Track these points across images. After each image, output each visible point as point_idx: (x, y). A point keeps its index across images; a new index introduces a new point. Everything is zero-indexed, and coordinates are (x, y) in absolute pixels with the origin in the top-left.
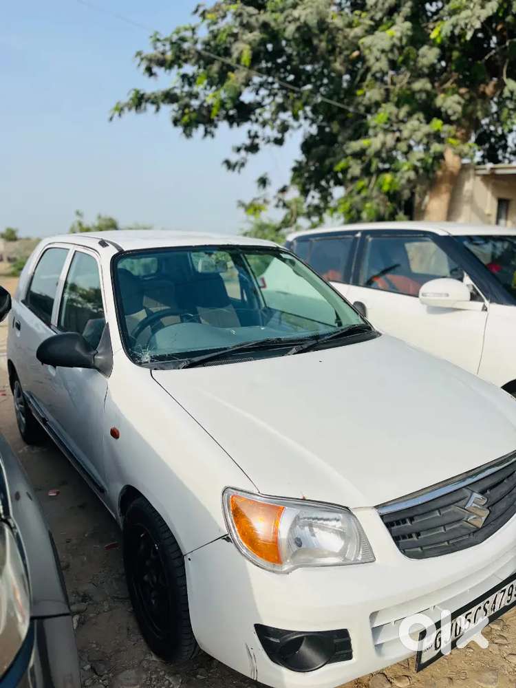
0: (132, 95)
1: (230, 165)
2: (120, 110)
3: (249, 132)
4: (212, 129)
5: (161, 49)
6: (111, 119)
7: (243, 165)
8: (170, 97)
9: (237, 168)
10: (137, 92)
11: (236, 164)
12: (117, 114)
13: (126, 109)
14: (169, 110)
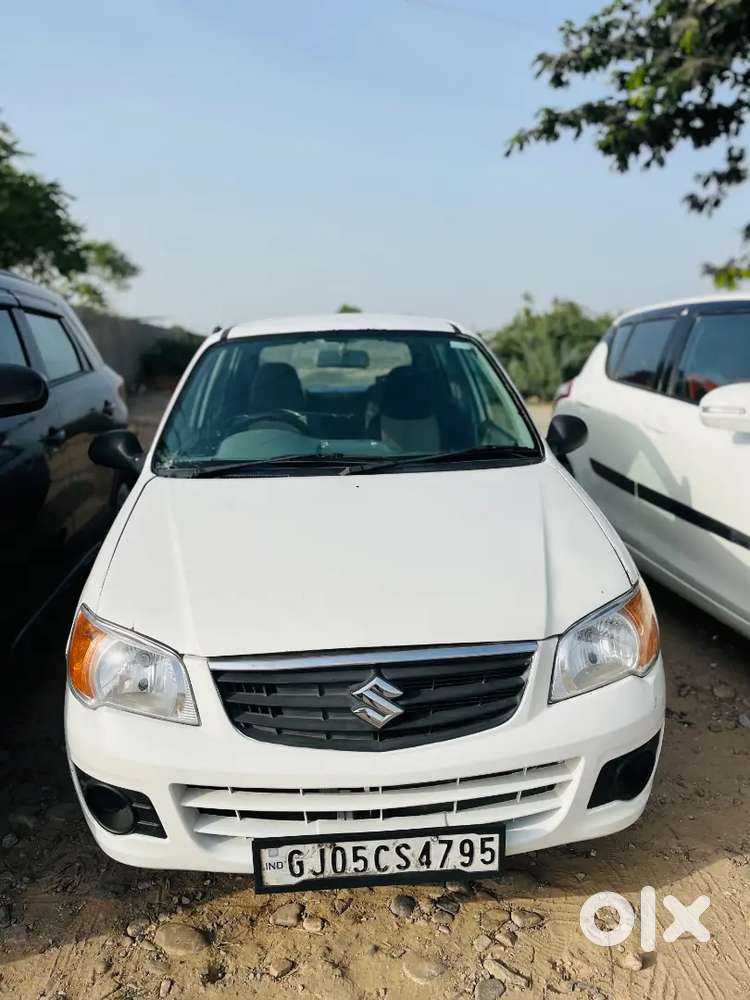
0: (543, 117)
1: (696, 204)
2: (521, 140)
3: (730, 151)
4: (663, 152)
5: (575, 43)
6: (508, 154)
7: (717, 203)
8: (595, 113)
9: (707, 208)
10: (549, 112)
11: (706, 201)
12: (517, 146)
13: (532, 139)
14: (594, 132)
